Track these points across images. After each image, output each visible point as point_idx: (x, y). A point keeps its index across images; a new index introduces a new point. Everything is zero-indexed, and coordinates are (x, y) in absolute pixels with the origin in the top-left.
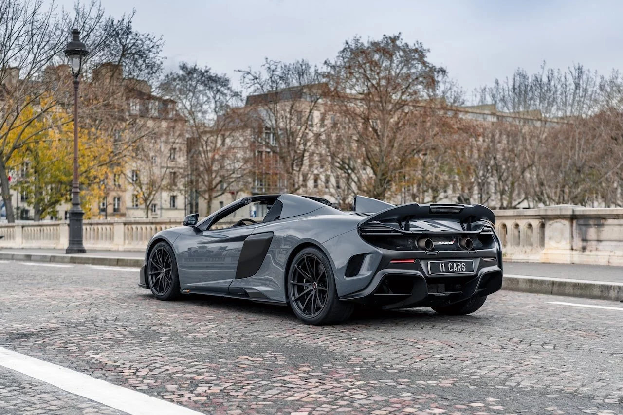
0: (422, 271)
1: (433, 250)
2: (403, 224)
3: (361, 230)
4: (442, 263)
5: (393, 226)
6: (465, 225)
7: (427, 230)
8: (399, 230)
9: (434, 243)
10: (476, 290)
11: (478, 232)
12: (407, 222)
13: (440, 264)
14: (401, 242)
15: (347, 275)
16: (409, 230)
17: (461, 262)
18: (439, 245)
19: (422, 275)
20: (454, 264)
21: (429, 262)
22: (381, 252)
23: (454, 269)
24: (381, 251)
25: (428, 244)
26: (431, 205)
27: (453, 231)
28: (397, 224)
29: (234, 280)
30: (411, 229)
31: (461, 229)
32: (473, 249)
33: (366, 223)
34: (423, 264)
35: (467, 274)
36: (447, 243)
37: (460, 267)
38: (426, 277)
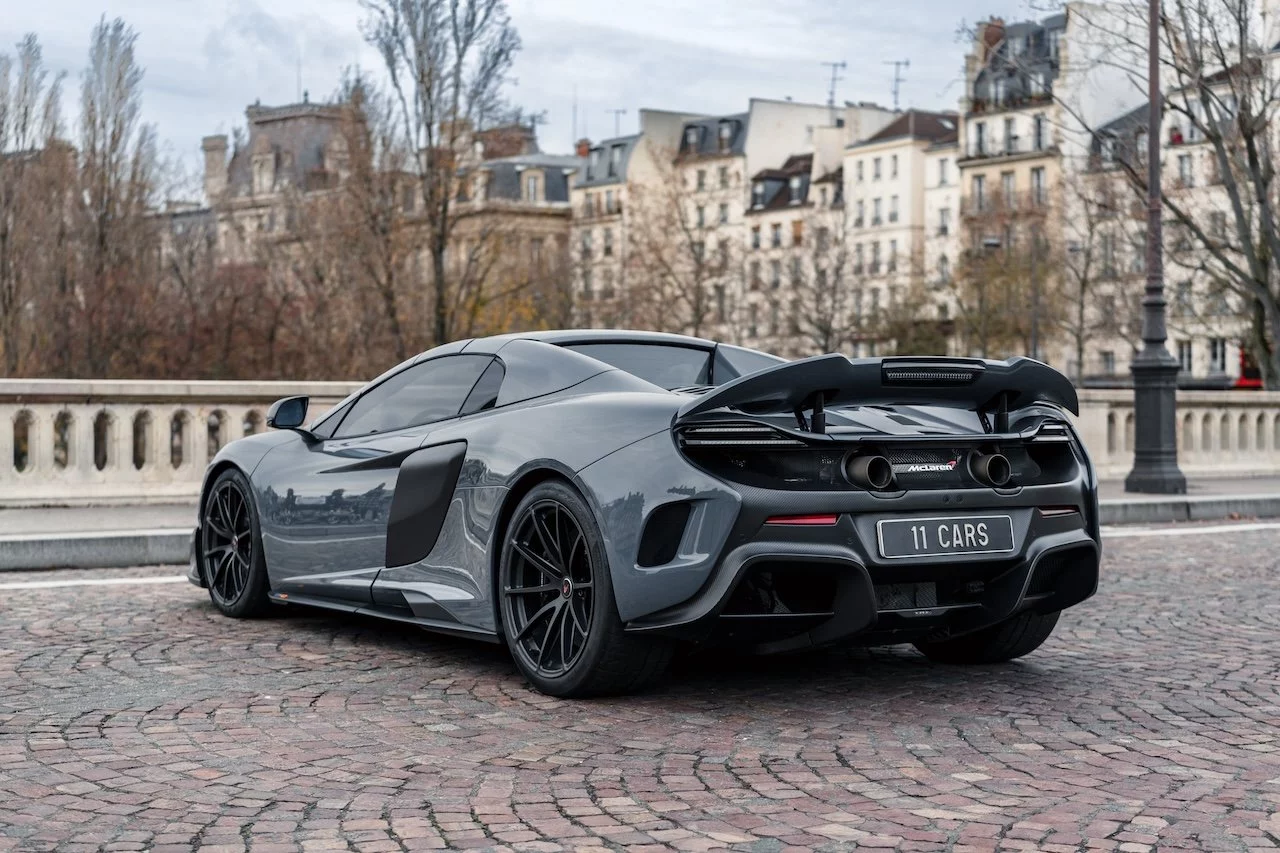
0: (859, 548)
1: (893, 487)
2: (808, 414)
3: (682, 432)
4: (918, 525)
5: (779, 420)
6: (991, 418)
7: (880, 433)
8: (797, 432)
9: (896, 469)
10: (1023, 599)
11: (1025, 435)
12: (818, 410)
13: (914, 529)
14: (799, 466)
15: (642, 562)
16: (823, 433)
17: (975, 523)
18: (912, 473)
19: (858, 558)
20: (956, 527)
21: (880, 523)
22: (738, 496)
23: (955, 542)
24: (739, 493)
25: (878, 470)
26: (885, 361)
27: (957, 434)
28: (793, 415)
29: (384, 569)
30: (828, 429)
31: (980, 429)
32: (1011, 484)
33: (698, 414)
34: (862, 527)
35: (991, 554)
36: (934, 468)
37: (972, 535)
38: (871, 567)
